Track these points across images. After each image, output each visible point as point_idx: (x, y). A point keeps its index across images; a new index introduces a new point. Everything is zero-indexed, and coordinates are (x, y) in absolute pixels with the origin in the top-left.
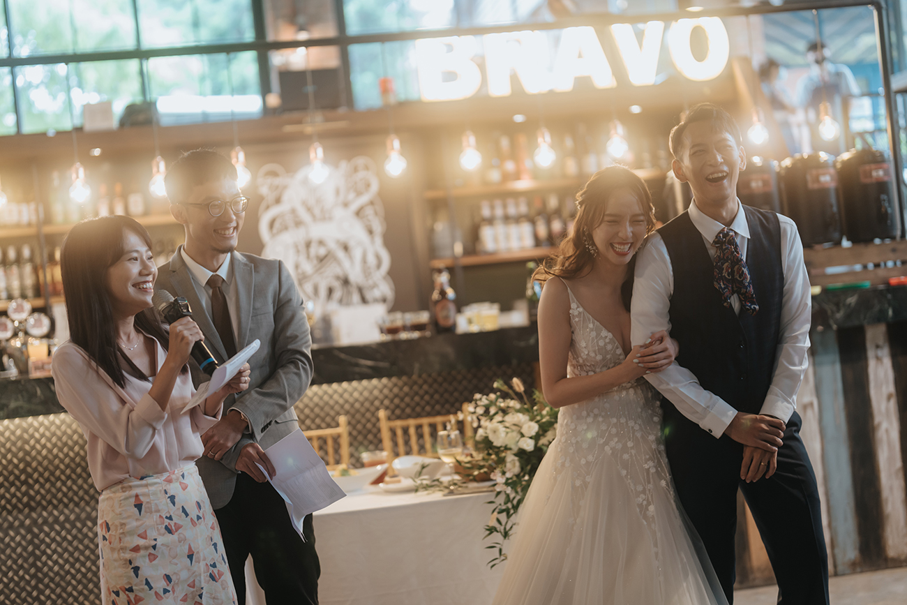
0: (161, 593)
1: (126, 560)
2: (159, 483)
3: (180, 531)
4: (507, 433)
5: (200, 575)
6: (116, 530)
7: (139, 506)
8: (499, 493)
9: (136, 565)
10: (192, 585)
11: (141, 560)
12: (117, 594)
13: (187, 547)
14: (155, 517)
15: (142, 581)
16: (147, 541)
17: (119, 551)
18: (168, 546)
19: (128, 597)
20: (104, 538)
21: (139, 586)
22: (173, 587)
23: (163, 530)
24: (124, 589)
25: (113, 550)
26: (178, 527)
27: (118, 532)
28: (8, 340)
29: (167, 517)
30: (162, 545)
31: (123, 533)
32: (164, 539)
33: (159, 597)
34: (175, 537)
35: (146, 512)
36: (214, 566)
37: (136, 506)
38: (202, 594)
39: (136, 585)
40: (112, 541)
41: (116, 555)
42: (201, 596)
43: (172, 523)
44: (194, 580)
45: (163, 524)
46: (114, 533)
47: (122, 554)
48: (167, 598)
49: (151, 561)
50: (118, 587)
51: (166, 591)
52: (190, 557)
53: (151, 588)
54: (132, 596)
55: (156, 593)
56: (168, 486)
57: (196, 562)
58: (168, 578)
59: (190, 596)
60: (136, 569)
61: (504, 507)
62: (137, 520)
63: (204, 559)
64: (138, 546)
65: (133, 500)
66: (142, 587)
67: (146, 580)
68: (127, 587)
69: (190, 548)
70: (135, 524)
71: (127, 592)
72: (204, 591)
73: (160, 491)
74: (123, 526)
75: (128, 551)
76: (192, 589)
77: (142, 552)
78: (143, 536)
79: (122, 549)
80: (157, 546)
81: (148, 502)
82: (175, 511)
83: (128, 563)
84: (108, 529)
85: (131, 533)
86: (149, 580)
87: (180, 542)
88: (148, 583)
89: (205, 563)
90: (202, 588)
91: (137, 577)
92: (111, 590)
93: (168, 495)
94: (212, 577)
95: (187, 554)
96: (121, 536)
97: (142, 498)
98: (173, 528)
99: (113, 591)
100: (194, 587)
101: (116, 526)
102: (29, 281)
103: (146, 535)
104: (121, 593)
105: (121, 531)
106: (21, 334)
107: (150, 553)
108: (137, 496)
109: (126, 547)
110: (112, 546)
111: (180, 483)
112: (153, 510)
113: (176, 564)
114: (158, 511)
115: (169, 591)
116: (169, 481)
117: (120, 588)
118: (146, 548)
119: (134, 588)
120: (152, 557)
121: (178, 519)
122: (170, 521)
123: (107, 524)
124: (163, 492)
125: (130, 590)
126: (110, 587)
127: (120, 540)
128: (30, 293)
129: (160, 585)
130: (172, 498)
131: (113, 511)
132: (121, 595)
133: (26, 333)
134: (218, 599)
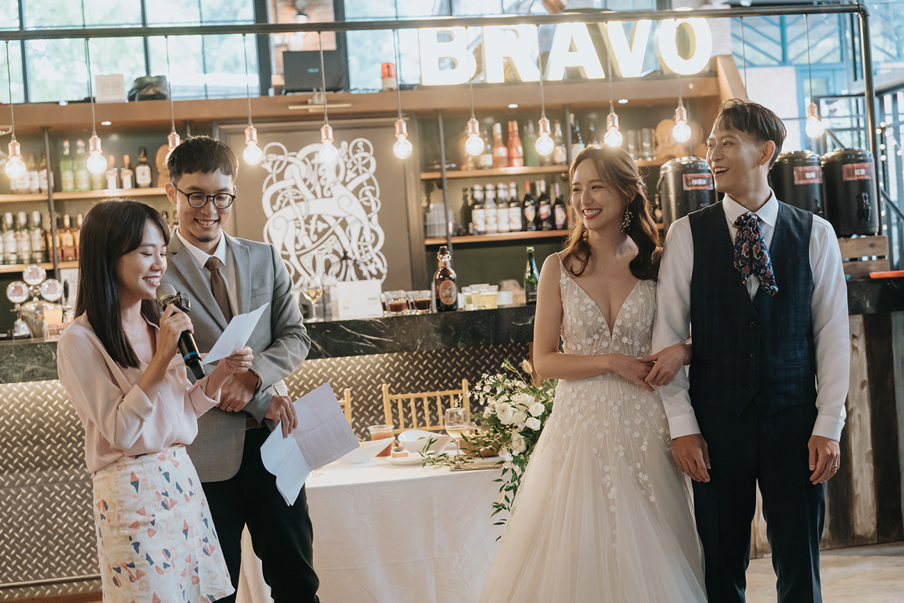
0: (162, 567)
1: (126, 537)
2: (154, 461)
3: (175, 506)
4: (514, 412)
5: (195, 549)
6: (114, 508)
7: (135, 484)
8: (505, 470)
9: (136, 541)
10: (188, 559)
11: (141, 535)
12: (118, 570)
13: (183, 522)
14: (152, 493)
15: (143, 556)
16: (146, 517)
17: (118, 528)
18: (165, 522)
19: (130, 572)
20: (103, 517)
21: (139, 560)
22: (172, 562)
23: (160, 506)
24: (125, 565)
25: (112, 527)
26: (174, 503)
27: (117, 509)
28: (22, 304)
29: (163, 494)
30: (161, 520)
31: (122, 510)
32: (161, 515)
33: (159, 570)
34: (171, 513)
35: (142, 489)
36: (206, 540)
37: (132, 483)
38: (197, 568)
39: (136, 561)
40: (111, 518)
41: (115, 532)
42: (196, 570)
43: (168, 499)
44: (190, 555)
45: (160, 500)
46: (112, 511)
47: (122, 531)
48: (168, 572)
49: (150, 536)
50: (119, 563)
51: (166, 566)
52: (185, 532)
53: (152, 563)
54: (133, 571)
55: (157, 567)
56: (161, 463)
57: (190, 537)
58: (167, 553)
59: (188, 571)
60: (136, 545)
61: (511, 485)
62: (135, 497)
63: (197, 535)
64: (137, 522)
65: (129, 478)
66: (143, 562)
67: (147, 555)
68: (128, 563)
69: (185, 523)
70: (133, 501)
71: (128, 568)
72: (199, 566)
73: (155, 468)
74: (121, 504)
75: (128, 528)
76: (189, 564)
77: (142, 528)
78: (141, 512)
79: (121, 526)
80: (156, 521)
81: (144, 480)
82: (170, 488)
83: (128, 539)
84: (106, 507)
85: (129, 510)
86: (150, 555)
87: (176, 517)
88: (148, 558)
89: (198, 537)
90: (197, 562)
91: (138, 553)
92: (112, 567)
93: (163, 472)
94: (205, 551)
95: (183, 529)
96: (120, 513)
97: (137, 476)
98: (169, 504)
99: (114, 569)
100: (190, 562)
101: (114, 504)
102: (39, 245)
103: (145, 512)
104: (122, 569)
105: (120, 508)
106: (35, 299)
107: (149, 529)
108: (133, 474)
109: (125, 524)
110: (111, 523)
111: (172, 461)
112: (150, 487)
113: (174, 539)
114: (154, 487)
115: (169, 566)
116: (163, 459)
117: (121, 564)
118: (145, 524)
119: (135, 563)
120: (151, 533)
121: (174, 495)
122: (166, 497)
123: (105, 503)
124: (158, 469)
125: (132, 566)
126: (111, 564)
127: (119, 517)
128: (38, 256)
129: (159, 559)
130: (167, 475)
131: (110, 489)
132: (122, 571)
133: (41, 298)
134: (212, 572)
